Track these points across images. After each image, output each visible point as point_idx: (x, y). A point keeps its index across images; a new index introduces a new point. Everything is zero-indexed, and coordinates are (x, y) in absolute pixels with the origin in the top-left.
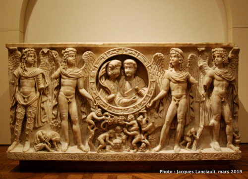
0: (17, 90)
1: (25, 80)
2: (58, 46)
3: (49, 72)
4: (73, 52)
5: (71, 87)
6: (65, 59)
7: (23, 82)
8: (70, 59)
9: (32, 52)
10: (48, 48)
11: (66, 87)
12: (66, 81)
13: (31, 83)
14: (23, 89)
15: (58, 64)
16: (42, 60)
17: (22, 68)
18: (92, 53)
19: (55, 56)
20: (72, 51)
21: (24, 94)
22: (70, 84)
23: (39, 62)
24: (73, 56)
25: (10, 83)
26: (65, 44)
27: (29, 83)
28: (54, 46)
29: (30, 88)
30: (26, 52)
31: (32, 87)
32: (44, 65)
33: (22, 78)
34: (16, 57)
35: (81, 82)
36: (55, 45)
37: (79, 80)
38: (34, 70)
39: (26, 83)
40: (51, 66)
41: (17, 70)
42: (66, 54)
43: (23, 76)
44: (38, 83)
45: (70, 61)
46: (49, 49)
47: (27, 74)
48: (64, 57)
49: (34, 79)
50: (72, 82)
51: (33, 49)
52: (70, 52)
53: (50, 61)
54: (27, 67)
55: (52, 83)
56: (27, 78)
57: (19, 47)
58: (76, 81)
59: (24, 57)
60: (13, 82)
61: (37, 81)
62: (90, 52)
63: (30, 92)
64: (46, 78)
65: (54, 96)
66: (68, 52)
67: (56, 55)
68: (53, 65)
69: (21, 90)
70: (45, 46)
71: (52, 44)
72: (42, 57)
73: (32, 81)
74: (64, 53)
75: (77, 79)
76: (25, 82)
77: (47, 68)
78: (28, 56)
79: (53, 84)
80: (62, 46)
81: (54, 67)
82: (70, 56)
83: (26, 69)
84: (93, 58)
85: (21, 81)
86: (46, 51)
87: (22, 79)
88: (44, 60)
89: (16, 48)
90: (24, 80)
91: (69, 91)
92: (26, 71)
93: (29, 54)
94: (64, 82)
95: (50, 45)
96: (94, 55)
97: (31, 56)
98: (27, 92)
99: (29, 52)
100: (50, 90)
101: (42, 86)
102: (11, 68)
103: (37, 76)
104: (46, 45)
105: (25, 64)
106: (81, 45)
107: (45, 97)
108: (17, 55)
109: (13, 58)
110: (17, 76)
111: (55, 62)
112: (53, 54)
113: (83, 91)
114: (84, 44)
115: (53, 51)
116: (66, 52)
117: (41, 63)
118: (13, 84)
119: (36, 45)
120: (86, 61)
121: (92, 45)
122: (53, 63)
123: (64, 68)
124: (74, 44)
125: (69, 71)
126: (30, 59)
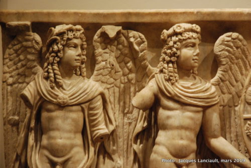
0: (31, 140)
1: (57, 114)
2: (147, 20)
3: (117, 90)
4: (195, 35)
5: (188, 133)
6: (174, 54)
7: (50, 119)
8: (187, 52)
9: (78, 34)
10: (117, 24)
11: (175, 133)
12: (173, 116)
13: (74, 120)
14: (50, 138)
15: (145, 67)
16: (99, 58)
17: (47, 78)
18: (241, 37)
19: (136, 47)
20: (192, 31)
21: (54, 151)
22: (187, 122)
23: (92, 61)
24: (194, 45)
25: (6, 122)
26: (167, 14)
27: (69, 121)
28: (134, 19)
29: (72, 135)
30: (61, 34)
31: (76, 132)
32: (106, 72)
33: (50, 107)
34: (26, 47)
35: (215, 118)
36: (137, 14)
37: (209, 111)
38: (81, 85)
39: (59, 122)
40: (124, 75)
41: (32, 83)
42: (174, 38)
43: (51, 102)
44: (91, 121)
45: (187, 59)
46: (120, 28)
47: (63, 95)
48: (170, 48)
49: (83, 110)
50: (192, 119)
51: (79, 27)
52: (186, 35)
53: (121, 60)
54: (63, 77)
55: (126, 120)
56: (62, 106)
57: (36, 20)
58: (200, 116)
59: (56, 48)
60: (16, 118)
61: (90, 115)
62: (235, 35)
63: (72, 146)
64: (109, 107)
65: (132, 157)
66: (181, 34)
67: (139, 44)
68: (131, 71)
69: (45, 141)
70: (108, 19)
71: (130, 14)
72: (99, 50)
73: (76, 115)
74: (170, 36)
75: (205, 108)
76: (57, 117)
77: (112, 80)
78: (67, 45)
79: (130, 124)
80: (156, 19)
81: (132, 76)
82: (186, 46)
83: (61, 80)
84: (243, 52)
85: (45, 115)
86: (112, 31)
87: (49, 111)
88: (107, 57)
89: (29, 23)
90: (54, 114)
91: (184, 142)
92: (60, 86)
93: (69, 39)
94: (168, 117)
95: (124, 14)
96: (245, 43)
97: (76, 46)
98: (64, 146)
99: (71, 35)
100: (121, 142)
101: (103, 129)
102: (10, 80)
103: (90, 101)
104: (114, 15)
105: (56, 67)
106: (213, 14)
107: (107, 160)
108: (29, 44)
109: (16, 51)
110: (32, 101)
111: (135, 63)
112: (132, 40)
113: (220, 143)
114: (220, 14)
115: (132, 33)
116: (175, 34)
117: (97, 67)
118: (16, 124)
119: (83, 14)
120: (224, 61)
121: (241, 14)
122: (130, 64)
123: (168, 80)
124: (192, 13)
125: (183, 87)
126: (72, 53)
